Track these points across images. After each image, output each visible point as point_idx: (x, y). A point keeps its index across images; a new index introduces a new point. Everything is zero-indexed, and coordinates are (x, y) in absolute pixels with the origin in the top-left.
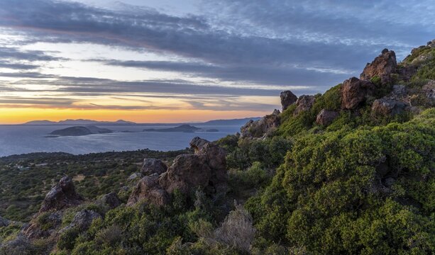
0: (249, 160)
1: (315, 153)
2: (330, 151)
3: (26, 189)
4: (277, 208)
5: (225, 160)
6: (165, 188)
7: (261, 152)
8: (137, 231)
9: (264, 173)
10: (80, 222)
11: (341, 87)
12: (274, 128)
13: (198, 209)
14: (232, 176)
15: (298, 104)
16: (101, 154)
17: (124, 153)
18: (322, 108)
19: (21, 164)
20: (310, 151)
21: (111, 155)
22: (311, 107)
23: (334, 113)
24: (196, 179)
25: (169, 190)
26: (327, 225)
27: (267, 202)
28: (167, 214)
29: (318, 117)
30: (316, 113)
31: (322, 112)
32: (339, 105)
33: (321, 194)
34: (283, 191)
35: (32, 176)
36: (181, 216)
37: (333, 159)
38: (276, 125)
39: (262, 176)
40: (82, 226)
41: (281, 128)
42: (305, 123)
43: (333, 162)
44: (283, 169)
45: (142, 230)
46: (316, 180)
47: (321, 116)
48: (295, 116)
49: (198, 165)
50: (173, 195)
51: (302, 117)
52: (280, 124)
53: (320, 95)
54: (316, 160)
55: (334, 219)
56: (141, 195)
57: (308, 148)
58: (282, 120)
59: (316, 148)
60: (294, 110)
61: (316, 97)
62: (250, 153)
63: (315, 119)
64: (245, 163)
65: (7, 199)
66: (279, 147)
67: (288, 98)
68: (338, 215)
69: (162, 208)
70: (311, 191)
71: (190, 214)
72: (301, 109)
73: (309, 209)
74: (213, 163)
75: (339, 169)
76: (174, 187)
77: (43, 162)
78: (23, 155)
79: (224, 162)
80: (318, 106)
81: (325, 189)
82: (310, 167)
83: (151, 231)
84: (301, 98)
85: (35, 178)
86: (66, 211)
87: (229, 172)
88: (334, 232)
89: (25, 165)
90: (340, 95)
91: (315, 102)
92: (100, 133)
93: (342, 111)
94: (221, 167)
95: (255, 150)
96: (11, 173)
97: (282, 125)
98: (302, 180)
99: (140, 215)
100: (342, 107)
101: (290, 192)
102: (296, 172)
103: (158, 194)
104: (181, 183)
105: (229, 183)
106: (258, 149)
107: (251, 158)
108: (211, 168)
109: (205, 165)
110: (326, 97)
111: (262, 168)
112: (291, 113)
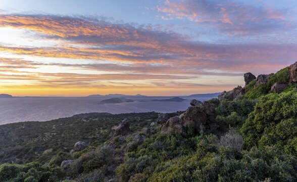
0: (228, 111)
1: (275, 103)
2: (285, 102)
3: (87, 133)
4: (251, 135)
5: (215, 110)
6: (182, 124)
7: (236, 107)
8: (170, 145)
9: (239, 118)
10: (138, 140)
11: (289, 68)
12: (240, 95)
13: (202, 135)
14: (219, 119)
15: (257, 80)
16: (127, 114)
17: (140, 113)
18: (275, 82)
19: (85, 119)
20: (271, 103)
21: (133, 114)
22: (267, 82)
23: (284, 85)
24: (199, 120)
25: (185, 125)
26: (285, 144)
27: (244, 132)
28: (184, 137)
29: (272, 88)
30: (271, 85)
31: (275, 84)
32: (288, 80)
33: (280, 126)
34: (253, 127)
35: (91, 125)
36: (193, 138)
37: (287, 106)
38: (242, 94)
39: (238, 120)
40: (138, 142)
41: (246, 95)
42: (262, 92)
43: (288, 108)
44: (253, 115)
45: (173, 143)
46: (276, 119)
47: (275, 87)
48: (255, 88)
49: (200, 112)
50: (187, 127)
51: (260, 88)
52: (245, 93)
53: (273, 74)
54: (276, 107)
55: (290, 140)
56: (169, 127)
57: (270, 101)
58: (245, 91)
59: (275, 100)
60: (254, 84)
61: (270, 75)
62: (228, 108)
63: (270, 89)
64: (225, 113)
65: (78, 138)
66: (247, 104)
67: (249, 77)
68: (292, 138)
69: (182, 134)
70: (273, 125)
71: (197, 138)
72: (259, 84)
73: (272, 134)
74: (208, 112)
75: (292, 112)
76: (187, 123)
77: (96, 118)
78: (86, 114)
79: (214, 112)
80: (272, 81)
81: (283, 123)
82: (272, 111)
83: (177, 145)
84: (259, 76)
85: (92, 127)
86: (128, 136)
87: (217, 118)
88: (290, 147)
89: (87, 119)
90: (289, 73)
91: (270, 78)
92: (127, 102)
93: (290, 84)
94: (213, 114)
95: (232, 106)
96: (80, 124)
97: (247, 93)
98: (266, 119)
99: (170, 137)
100: (290, 81)
101: (258, 127)
102: (262, 114)
103: (179, 126)
104: (192, 121)
105: (218, 124)
106: (233, 105)
107: (230, 110)
108: (207, 115)
109: (203, 113)
110: (278, 75)
111: (238, 115)
112: (252, 86)
